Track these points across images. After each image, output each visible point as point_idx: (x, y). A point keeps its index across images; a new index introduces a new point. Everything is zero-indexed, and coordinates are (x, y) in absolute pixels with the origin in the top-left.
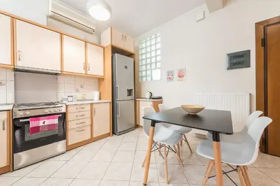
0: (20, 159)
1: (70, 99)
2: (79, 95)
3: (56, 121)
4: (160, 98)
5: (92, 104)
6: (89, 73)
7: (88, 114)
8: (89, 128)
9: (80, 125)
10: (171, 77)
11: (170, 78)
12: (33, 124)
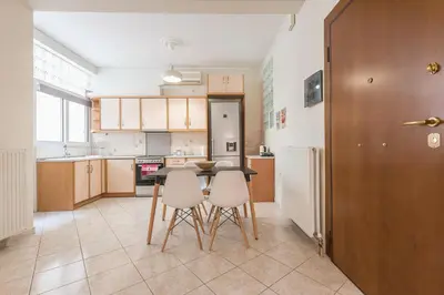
3: (156, 169)
5: (187, 158)
6: (190, 127)
10: (278, 121)
12: (143, 169)
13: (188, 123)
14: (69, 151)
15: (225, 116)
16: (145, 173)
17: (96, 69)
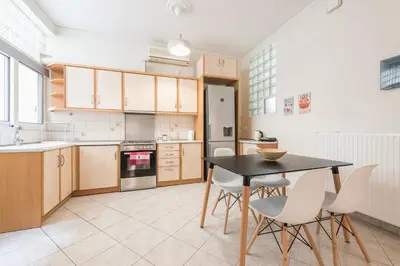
0: (128, 184)
1: (165, 138)
2: (173, 135)
3: (148, 157)
4: (274, 140)
5: (181, 144)
6: (181, 110)
7: (177, 154)
8: (178, 168)
9: (169, 164)
10: (289, 107)
11: (288, 110)
12: (132, 157)
13: (178, 106)
14: (22, 135)
15: (222, 100)
16: (134, 162)
17: (57, 28)
